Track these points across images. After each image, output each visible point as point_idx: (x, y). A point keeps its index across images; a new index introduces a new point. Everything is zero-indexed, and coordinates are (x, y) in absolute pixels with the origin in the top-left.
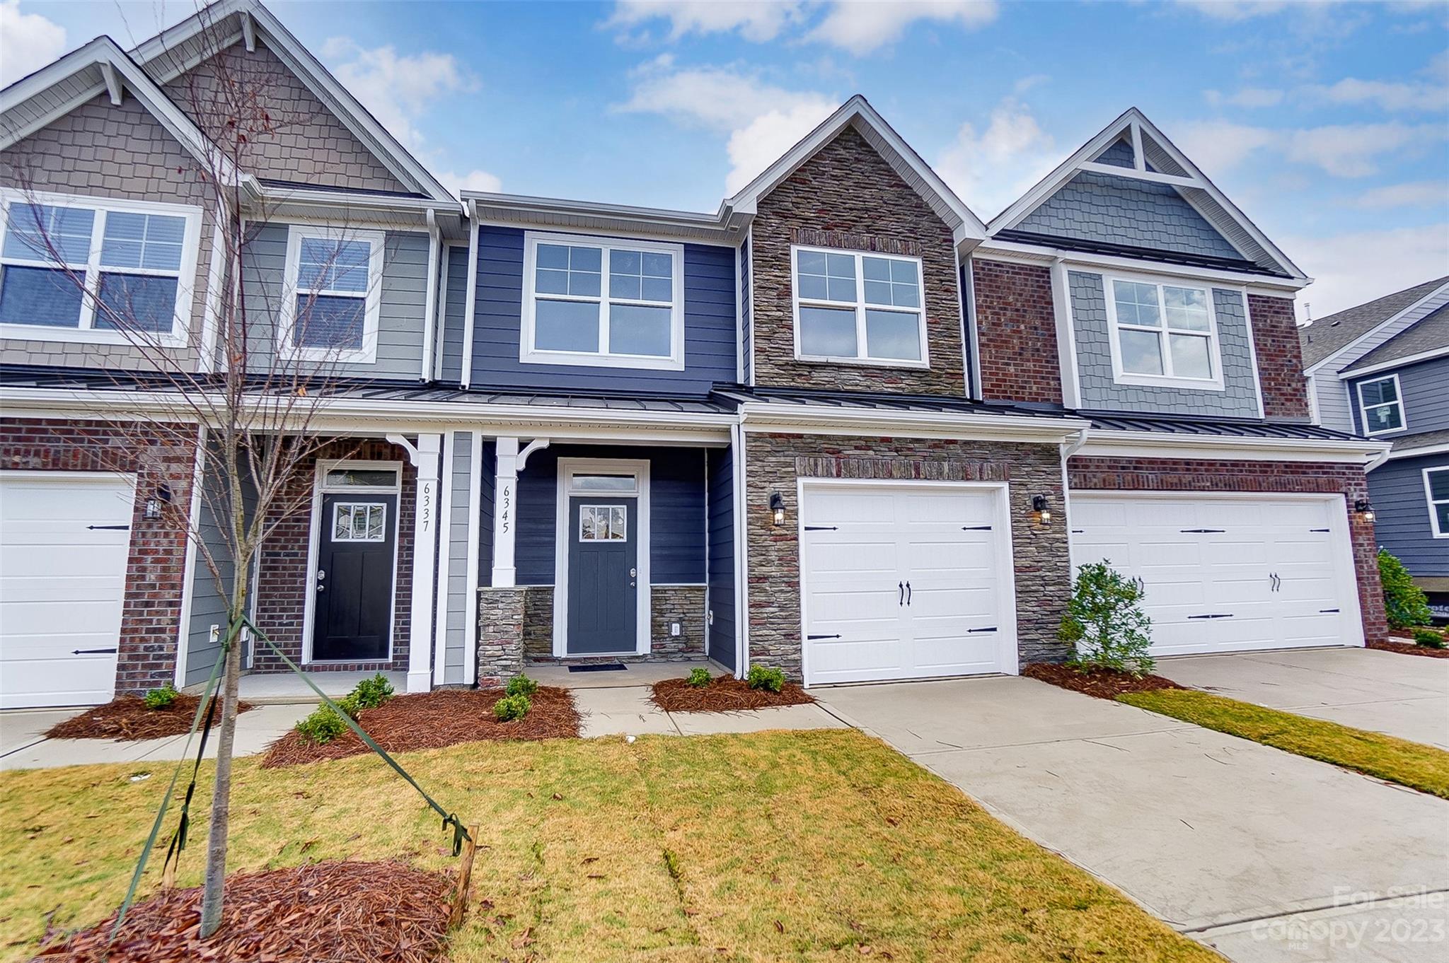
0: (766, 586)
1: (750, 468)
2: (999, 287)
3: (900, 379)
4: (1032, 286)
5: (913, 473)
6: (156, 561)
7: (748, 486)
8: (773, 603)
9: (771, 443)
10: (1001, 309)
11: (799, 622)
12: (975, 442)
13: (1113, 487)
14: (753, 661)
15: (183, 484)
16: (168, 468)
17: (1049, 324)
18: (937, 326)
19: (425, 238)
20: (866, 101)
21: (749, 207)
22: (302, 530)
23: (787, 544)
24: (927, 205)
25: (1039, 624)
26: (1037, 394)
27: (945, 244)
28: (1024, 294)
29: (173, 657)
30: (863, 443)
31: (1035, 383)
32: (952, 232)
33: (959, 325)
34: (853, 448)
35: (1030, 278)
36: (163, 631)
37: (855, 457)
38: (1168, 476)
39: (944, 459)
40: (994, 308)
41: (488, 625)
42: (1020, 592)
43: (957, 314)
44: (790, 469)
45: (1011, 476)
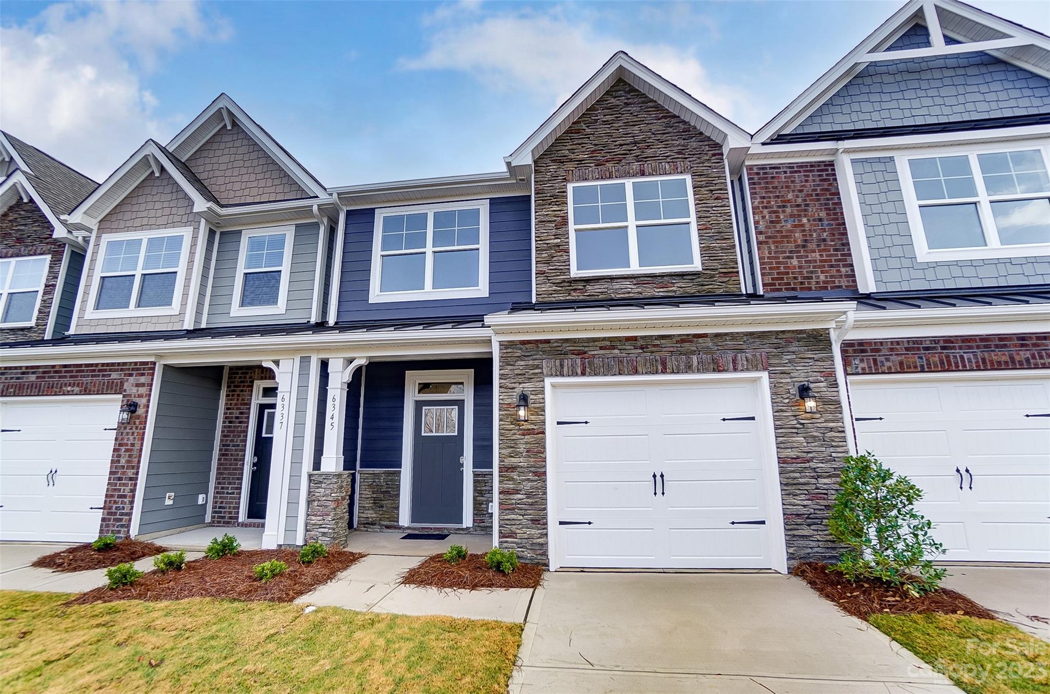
0: (515, 475)
1: (502, 372)
2: (776, 188)
3: (672, 283)
4: (814, 181)
5: (660, 368)
6: (127, 450)
7: (501, 387)
8: (521, 490)
9: (521, 349)
10: (779, 207)
11: (545, 509)
12: (726, 334)
14: (502, 542)
15: (143, 401)
16: (138, 391)
17: (836, 214)
18: (708, 231)
20: (627, 54)
21: (527, 159)
22: (242, 429)
23: (533, 438)
24: (695, 128)
25: (811, 519)
26: (824, 282)
27: (714, 158)
28: (805, 189)
29: (130, 514)
30: (608, 343)
31: (822, 272)
32: (721, 147)
33: (732, 227)
34: (598, 348)
35: (811, 174)
36: (125, 496)
37: (603, 357)
39: (693, 353)
40: (771, 208)
41: (314, 501)
42: (786, 485)
43: (729, 218)
44: (536, 371)
45: (770, 365)
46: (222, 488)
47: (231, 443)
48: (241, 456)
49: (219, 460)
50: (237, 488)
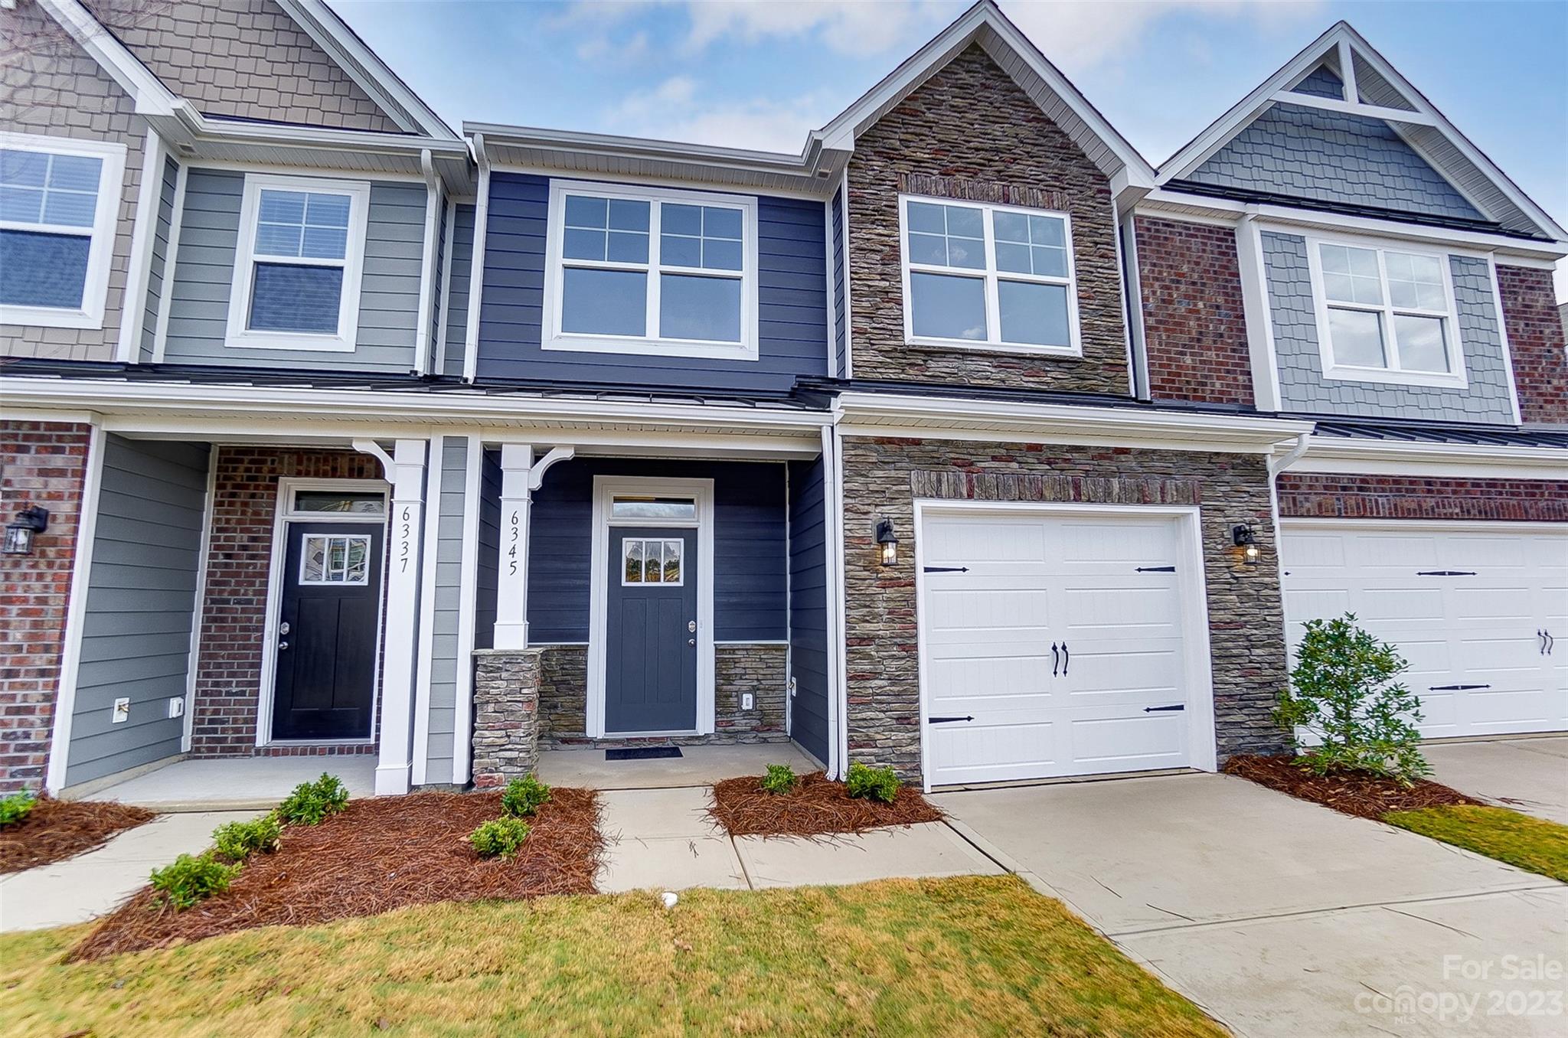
0: (871, 650)
1: (848, 486)
2: (1169, 253)
3: (1044, 371)
4: (1212, 252)
5: (1072, 493)
6: (25, 613)
7: (846, 510)
8: (881, 674)
9: (877, 451)
10: (1172, 281)
11: (917, 700)
12: (1154, 451)
13: (1330, 514)
14: (854, 755)
15: (66, 507)
16: (46, 485)
17: (1234, 302)
18: (1091, 302)
19: (422, 190)
20: (996, 6)
21: (844, 141)
22: (258, 570)
23: (900, 592)
24: (1076, 145)
25: (1244, 701)
26: (1221, 392)
27: (1100, 195)
28: (1203, 263)
29: (45, 747)
30: (1004, 452)
31: (1218, 378)
32: (1108, 181)
33: (1120, 301)
34: (990, 459)
35: (1209, 242)
36: (30, 710)
37: (993, 470)
38: (1404, 499)
39: (1113, 474)
40: (1163, 281)
41: (488, 702)
42: (1217, 657)
43: (1116, 287)
44: (903, 488)
45: (1203, 498)
46: (216, 684)
47: (233, 598)
48: (257, 622)
49: (205, 629)
50: (250, 684)
